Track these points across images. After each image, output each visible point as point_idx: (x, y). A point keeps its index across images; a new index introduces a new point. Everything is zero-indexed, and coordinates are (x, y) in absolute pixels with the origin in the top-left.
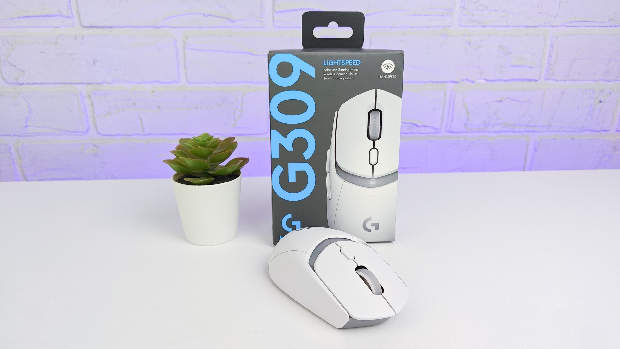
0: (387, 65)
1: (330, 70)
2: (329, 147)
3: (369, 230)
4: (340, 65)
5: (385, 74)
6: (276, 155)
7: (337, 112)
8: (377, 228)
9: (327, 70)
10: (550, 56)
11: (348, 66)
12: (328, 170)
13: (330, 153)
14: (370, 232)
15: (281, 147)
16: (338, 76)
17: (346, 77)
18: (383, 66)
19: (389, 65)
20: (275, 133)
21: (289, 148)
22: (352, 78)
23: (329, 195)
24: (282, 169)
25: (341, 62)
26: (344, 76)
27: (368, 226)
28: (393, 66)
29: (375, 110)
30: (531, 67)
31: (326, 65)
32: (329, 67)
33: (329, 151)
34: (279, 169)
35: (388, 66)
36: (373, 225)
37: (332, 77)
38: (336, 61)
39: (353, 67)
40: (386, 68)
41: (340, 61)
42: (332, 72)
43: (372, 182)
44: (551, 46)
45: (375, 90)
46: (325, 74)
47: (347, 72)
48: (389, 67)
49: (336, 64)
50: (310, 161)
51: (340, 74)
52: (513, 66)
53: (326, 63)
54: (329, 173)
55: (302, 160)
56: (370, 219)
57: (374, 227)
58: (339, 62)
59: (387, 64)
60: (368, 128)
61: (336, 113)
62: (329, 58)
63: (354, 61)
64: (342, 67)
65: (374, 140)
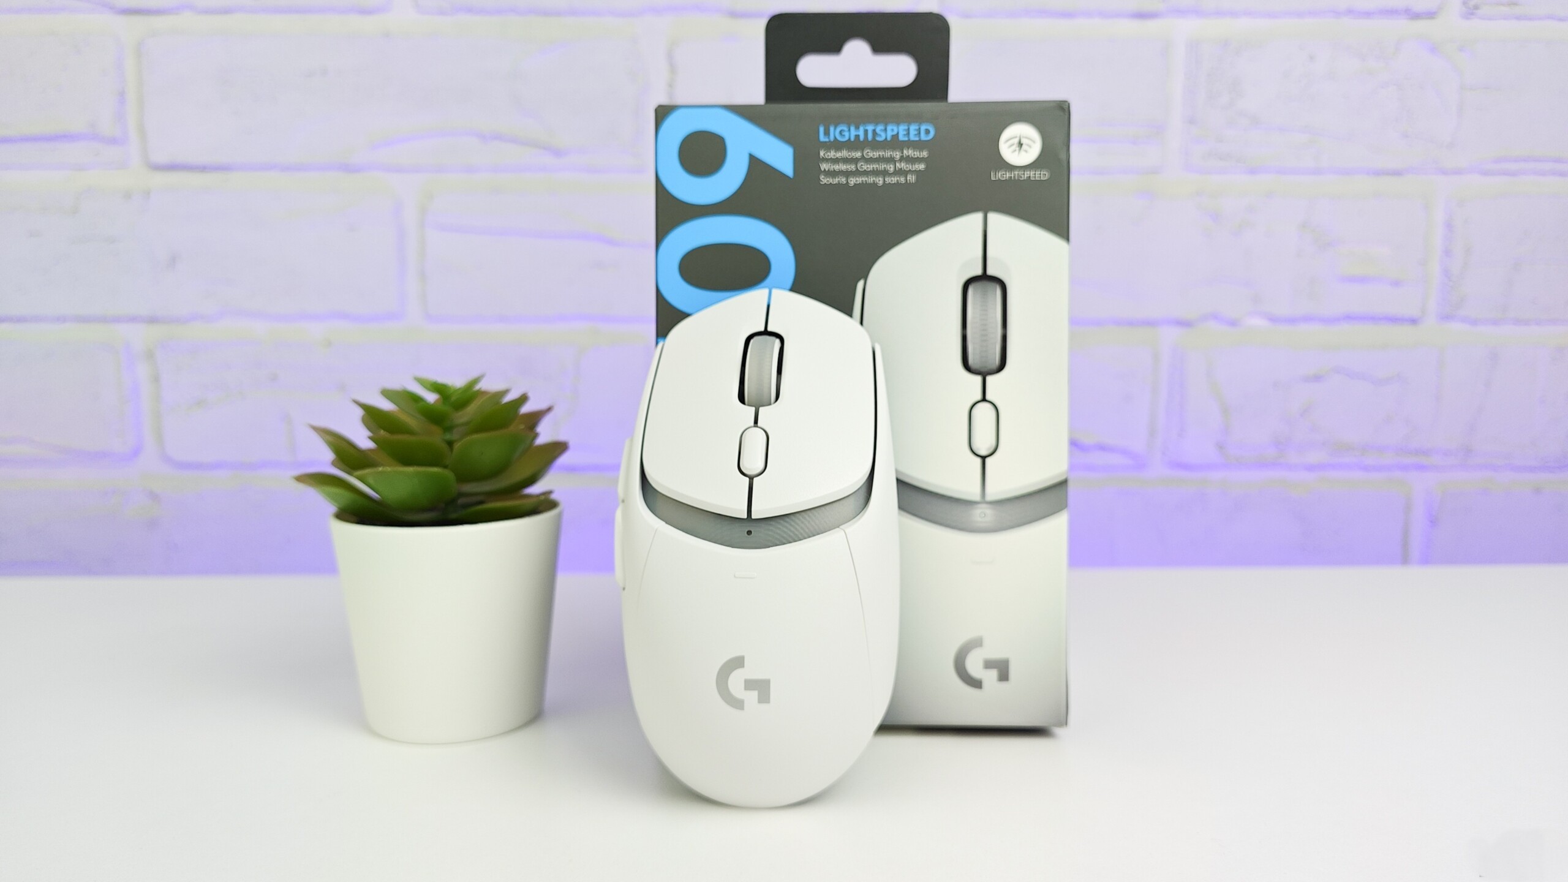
0: (1016, 141)
1: (839, 155)
3: (977, 684)
4: (870, 139)
5: (1012, 168)
7: (863, 280)
8: (1003, 676)
9: (832, 154)
10: (1447, 253)
11: (895, 143)
14: (981, 688)
16: (866, 173)
17: (890, 175)
18: (1005, 142)
19: (1024, 141)
22: (908, 179)
25: (874, 131)
26: (885, 173)
27: (974, 667)
28: (1034, 142)
29: (985, 278)
30: (1396, 283)
31: (827, 140)
32: (837, 145)
35: (1020, 145)
36: (988, 665)
37: (847, 174)
38: (857, 128)
39: (910, 144)
40: (1015, 151)
41: (870, 128)
42: (846, 160)
43: (983, 515)
44: (1448, 223)
45: (980, 215)
46: (824, 166)
47: (891, 160)
48: (1024, 147)
49: (857, 136)
51: (870, 167)
52: (1344, 280)
53: (827, 133)
56: (977, 643)
57: (994, 673)
58: (866, 132)
59: (1016, 137)
60: (963, 333)
61: (860, 284)
62: (837, 120)
63: (915, 129)
64: (875, 145)
65: (984, 374)
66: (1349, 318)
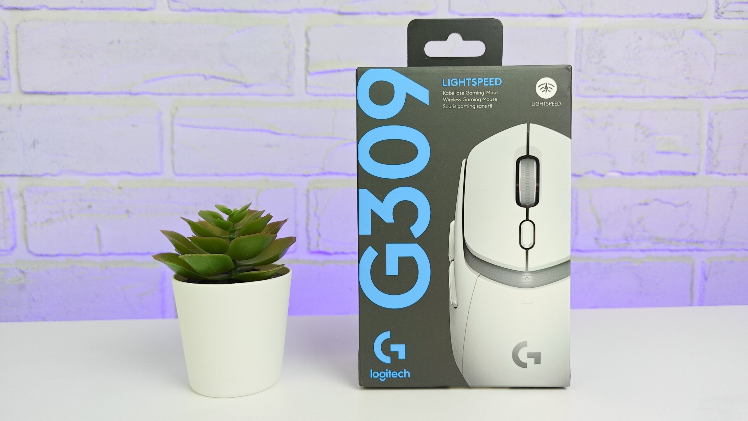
0: (544, 86)
1: (453, 93)
2: (453, 217)
3: (524, 365)
4: (469, 85)
5: (543, 100)
6: (367, 230)
7: (465, 159)
8: (538, 361)
9: (449, 93)
10: (710, 139)
11: (481, 87)
12: (451, 256)
13: (455, 227)
14: (526, 368)
15: (374, 216)
16: (467, 103)
17: (479, 104)
18: (539, 86)
19: (548, 86)
20: (365, 193)
21: (388, 218)
22: (489, 105)
23: (453, 300)
24: (376, 254)
25: (471, 81)
26: (476, 103)
27: (523, 356)
28: (554, 87)
29: (528, 157)
30: (685, 155)
31: (447, 85)
32: (451, 89)
33: (452, 224)
34: (371, 254)
35: (546, 88)
36: (530, 355)
37: (457, 103)
38: (462, 80)
39: (489, 88)
40: (544, 91)
41: (469, 79)
42: (456, 97)
43: (527, 279)
44: (710, 125)
45: (526, 125)
46: (445, 100)
47: (480, 96)
48: (549, 89)
49: (462, 84)
50: (422, 241)
51: (469, 100)
52: (658, 153)
53: (446, 83)
54: (453, 262)
55: (409, 239)
56: (524, 344)
57: (533, 360)
58: (466, 81)
59: (545, 84)
60: (517, 186)
61: (464, 161)
62: (452, 75)
63: (492, 80)
64: (472, 89)
65: (527, 207)
66: (661, 172)
